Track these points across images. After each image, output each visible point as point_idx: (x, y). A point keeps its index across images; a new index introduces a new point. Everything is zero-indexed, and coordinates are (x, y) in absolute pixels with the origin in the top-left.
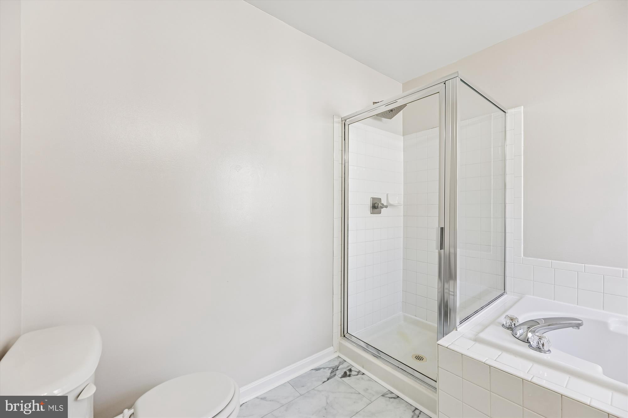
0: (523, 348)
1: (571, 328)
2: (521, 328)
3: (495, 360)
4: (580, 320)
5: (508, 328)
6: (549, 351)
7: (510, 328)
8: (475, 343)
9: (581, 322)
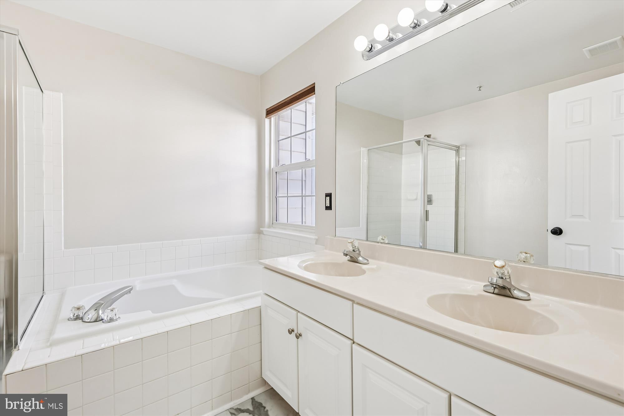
0: (100, 326)
1: (126, 295)
2: (88, 314)
3: (83, 348)
4: (131, 286)
5: (76, 319)
6: (119, 318)
7: (77, 318)
8: (51, 348)
9: (131, 287)
